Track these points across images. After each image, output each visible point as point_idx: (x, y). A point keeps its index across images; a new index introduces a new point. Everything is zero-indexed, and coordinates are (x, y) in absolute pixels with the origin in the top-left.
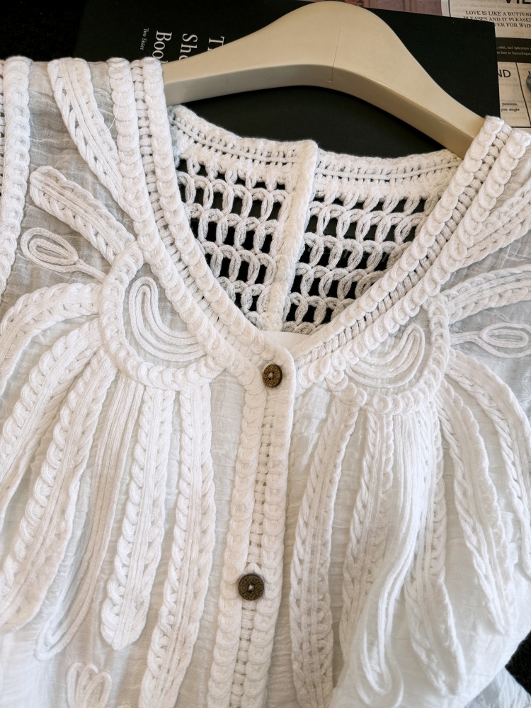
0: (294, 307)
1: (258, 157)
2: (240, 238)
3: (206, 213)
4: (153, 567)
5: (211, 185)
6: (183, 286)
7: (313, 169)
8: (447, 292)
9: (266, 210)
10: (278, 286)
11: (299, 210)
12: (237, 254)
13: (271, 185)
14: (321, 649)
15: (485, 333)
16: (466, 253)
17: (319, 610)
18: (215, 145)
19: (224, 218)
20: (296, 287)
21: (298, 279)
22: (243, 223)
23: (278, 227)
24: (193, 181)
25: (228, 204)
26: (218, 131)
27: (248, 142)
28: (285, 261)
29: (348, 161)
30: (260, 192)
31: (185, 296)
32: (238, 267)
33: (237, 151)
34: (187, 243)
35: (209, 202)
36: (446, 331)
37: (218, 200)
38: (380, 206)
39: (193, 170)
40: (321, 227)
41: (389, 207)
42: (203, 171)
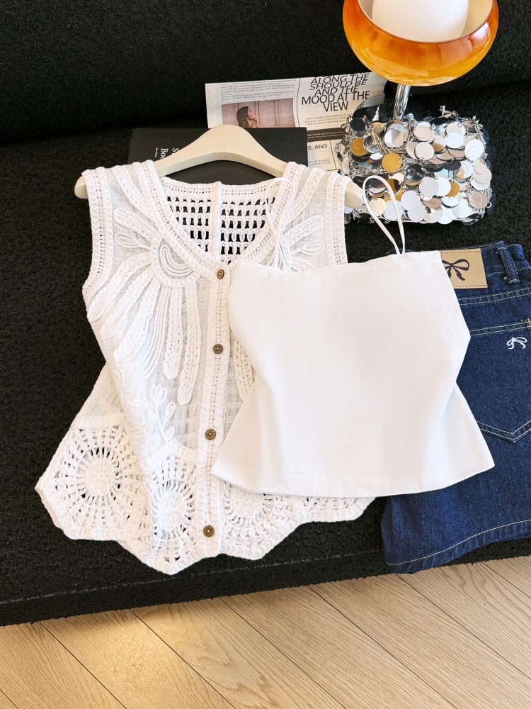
0: (223, 248)
1: (199, 191)
2: (196, 222)
3: (182, 214)
4: (180, 350)
5: (181, 205)
6: (179, 245)
7: (220, 192)
8: (285, 234)
9: (205, 210)
10: (215, 239)
11: (217, 208)
12: (196, 229)
13: (205, 200)
14: (248, 376)
15: (304, 248)
16: (289, 217)
17: (245, 361)
18: (181, 189)
19: (189, 215)
20: (223, 239)
21: (222, 235)
22: (196, 216)
23: (209, 215)
24: (174, 204)
25: (189, 210)
26: (181, 183)
27: (194, 186)
28: (215, 229)
29: (235, 187)
30: (201, 205)
31: (180, 249)
32: (197, 233)
33: (190, 190)
34: (177, 227)
35: (182, 210)
36: (289, 250)
37: (185, 209)
38: (249, 203)
39: (173, 200)
40: (227, 213)
41: (253, 203)
42: (177, 200)
